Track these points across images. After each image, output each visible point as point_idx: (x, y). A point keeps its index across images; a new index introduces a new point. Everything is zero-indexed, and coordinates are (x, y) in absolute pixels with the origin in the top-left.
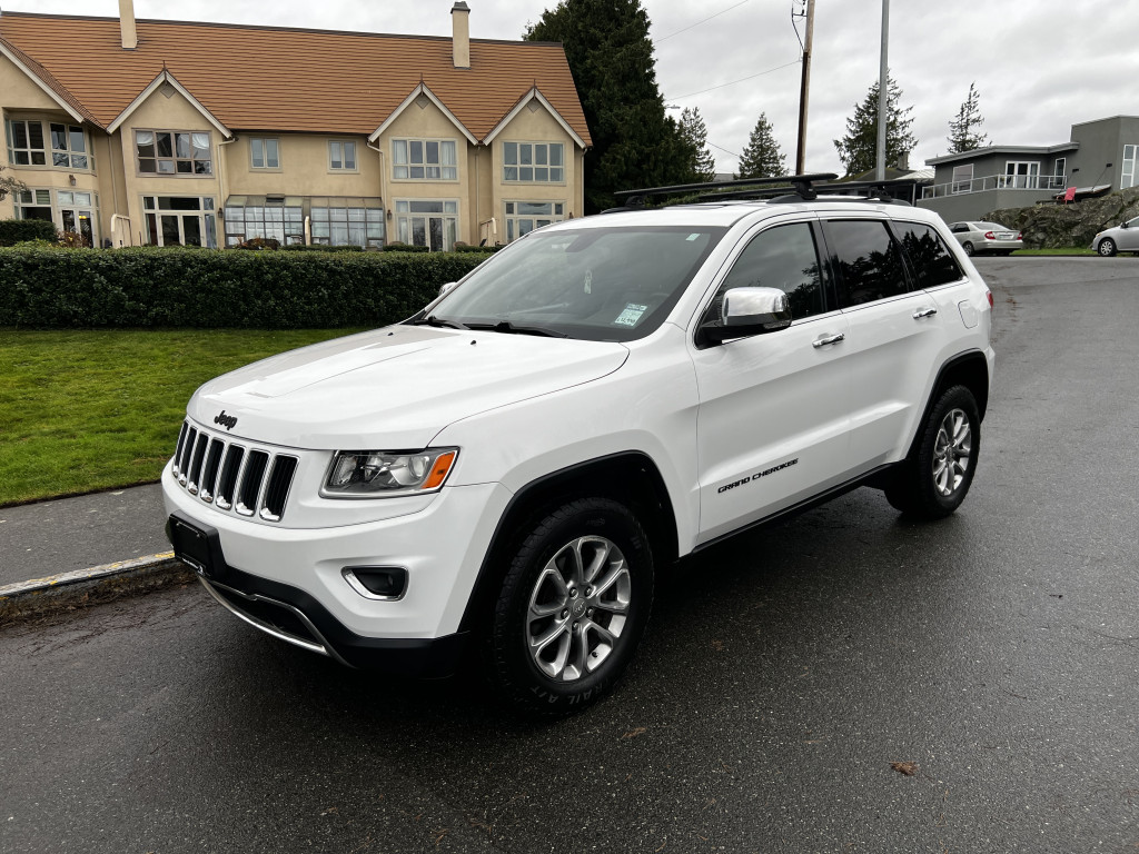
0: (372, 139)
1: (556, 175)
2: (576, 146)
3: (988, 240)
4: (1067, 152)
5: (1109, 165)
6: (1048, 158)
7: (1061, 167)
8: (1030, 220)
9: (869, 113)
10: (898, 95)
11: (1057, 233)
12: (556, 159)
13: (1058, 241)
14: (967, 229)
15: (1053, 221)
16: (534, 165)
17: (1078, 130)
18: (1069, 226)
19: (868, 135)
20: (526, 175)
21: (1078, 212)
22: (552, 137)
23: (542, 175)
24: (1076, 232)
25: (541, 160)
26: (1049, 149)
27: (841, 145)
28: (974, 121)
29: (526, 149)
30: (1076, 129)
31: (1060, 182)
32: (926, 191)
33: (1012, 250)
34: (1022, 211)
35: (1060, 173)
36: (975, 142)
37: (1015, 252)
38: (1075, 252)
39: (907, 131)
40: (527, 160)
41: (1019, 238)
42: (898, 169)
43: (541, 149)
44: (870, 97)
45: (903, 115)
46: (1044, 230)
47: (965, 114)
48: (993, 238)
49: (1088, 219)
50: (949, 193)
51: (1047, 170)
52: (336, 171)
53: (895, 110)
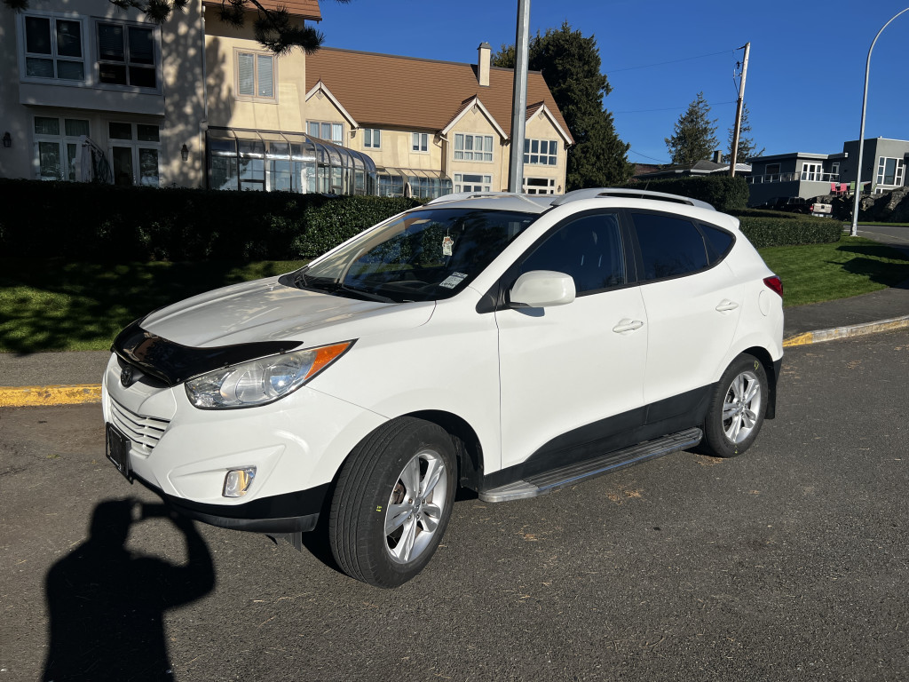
0: (444, 132)
1: (553, 161)
2: (566, 142)
4: (841, 159)
5: (869, 169)
6: (827, 162)
12: (553, 150)
16: (539, 154)
20: (534, 159)
22: (552, 135)
23: (543, 160)
25: (544, 151)
29: (535, 143)
30: (847, 144)
31: (835, 177)
35: (835, 172)
40: (535, 150)
43: (544, 144)
50: (764, 182)
52: (416, 152)
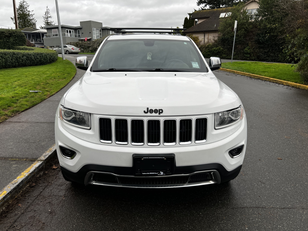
3: (72, 50)
4: (80, 29)
5: (90, 33)
6: (76, 29)
7: (79, 32)
8: (79, 45)
9: (20, 10)
10: (28, 6)
11: (86, 49)
13: (87, 51)
14: (67, 47)
15: (85, 46)
17: (81, 23)
18: (89, 47)
19: (22, 17)
21: (90, 44)
24: (90, 49)
26: (75, 27)
27: (13, 19)
28: (49, 17)
30: (81, 22)
31: (79, 36)
32: (45, 35)
33: (78, 53)
34: (77, 43)
35: (79, 34)
36: (51, 23)
37: (79, 53)
38: (91, 54)
39: (33, 17)
41: (80, 50)
42: (33, 28)
44: (20, 6)
45: (31, 12)
46: (83, 48)
47: (47, 15)
48: (74, 49)
49: (93, 46)
50: (52, 37)
51: (76, 32)
53: (28, 10)
